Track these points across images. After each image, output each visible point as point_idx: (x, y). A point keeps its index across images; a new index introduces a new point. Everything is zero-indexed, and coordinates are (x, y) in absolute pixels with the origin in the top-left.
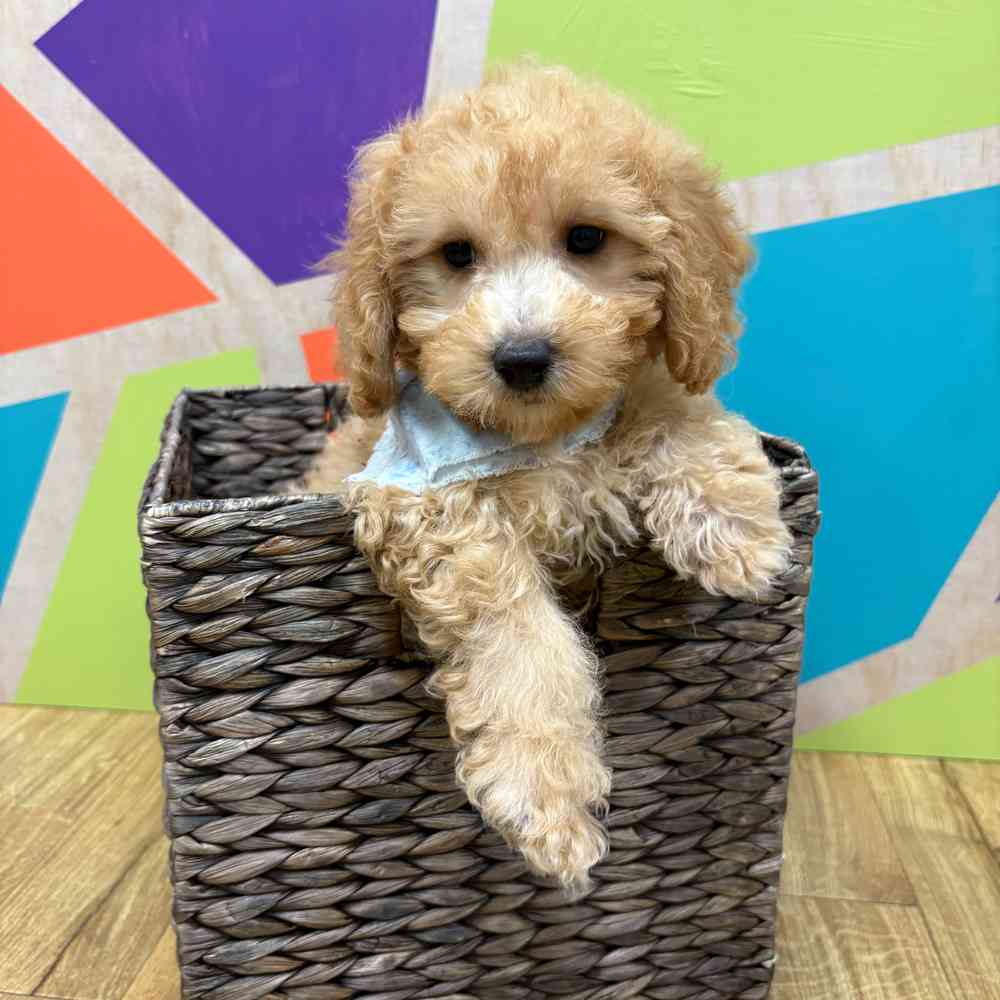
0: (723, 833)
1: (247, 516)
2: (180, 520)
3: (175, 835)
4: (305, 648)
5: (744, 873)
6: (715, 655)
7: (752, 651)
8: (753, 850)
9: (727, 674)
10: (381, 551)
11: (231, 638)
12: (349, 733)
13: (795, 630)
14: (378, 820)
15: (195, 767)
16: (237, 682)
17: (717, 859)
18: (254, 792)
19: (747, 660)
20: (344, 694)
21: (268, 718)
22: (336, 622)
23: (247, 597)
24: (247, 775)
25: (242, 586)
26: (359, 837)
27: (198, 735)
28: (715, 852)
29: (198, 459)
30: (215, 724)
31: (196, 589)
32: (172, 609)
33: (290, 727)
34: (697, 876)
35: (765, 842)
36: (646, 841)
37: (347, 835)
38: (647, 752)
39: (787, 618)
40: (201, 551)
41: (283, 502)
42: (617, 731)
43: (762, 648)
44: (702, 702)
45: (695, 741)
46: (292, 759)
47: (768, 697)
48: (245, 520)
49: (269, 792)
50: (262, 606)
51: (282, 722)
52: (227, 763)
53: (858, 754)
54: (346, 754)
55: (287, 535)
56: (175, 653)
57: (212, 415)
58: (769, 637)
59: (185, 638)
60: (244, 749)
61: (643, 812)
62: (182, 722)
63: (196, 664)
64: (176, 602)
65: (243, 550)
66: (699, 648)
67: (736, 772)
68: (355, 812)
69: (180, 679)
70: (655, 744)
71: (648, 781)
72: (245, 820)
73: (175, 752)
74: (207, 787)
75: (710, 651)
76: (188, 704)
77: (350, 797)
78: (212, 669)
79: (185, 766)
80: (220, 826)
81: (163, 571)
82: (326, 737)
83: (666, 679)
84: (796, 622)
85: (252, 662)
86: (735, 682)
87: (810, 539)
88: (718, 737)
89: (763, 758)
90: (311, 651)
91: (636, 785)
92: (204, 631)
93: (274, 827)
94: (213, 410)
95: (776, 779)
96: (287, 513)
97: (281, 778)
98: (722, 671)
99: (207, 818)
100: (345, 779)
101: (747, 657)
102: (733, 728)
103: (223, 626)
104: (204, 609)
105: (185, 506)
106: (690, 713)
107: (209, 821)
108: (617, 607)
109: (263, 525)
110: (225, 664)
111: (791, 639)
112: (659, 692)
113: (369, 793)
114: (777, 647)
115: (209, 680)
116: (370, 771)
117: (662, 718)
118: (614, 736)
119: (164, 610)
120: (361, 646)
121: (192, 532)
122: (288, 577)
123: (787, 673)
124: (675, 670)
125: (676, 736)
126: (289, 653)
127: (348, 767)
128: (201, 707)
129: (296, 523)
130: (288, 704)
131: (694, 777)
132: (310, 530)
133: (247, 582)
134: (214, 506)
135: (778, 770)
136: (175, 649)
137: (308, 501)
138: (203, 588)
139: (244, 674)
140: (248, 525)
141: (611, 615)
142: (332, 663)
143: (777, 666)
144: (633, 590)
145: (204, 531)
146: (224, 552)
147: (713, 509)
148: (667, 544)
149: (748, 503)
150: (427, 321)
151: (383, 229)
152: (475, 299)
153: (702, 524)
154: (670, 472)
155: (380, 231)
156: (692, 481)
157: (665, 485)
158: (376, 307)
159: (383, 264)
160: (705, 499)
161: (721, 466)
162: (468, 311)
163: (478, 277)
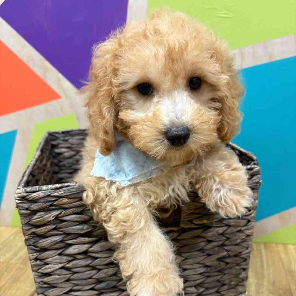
0: (226, 287)
1: (50, 192)
2: (27, 194)
3: (38, 294)
4: (75, 235)
6: (223, 231)
7: (236, 230)
8: (236, 292)
9: (226, 237)
11: (50, 232)
12: (94, 261)
13: (251, 222)
14: (106, 288)
15: (42, 273)
16: (52, 247)
17: (223, 295)
18: (63, 281)
19: (234, 233)
20: (91, 249)
21: (65, 258)
22: (85, 226)
23: (53, 220)
24: (59, 275)
25: (51, 216)
26: (100, 293)
27: (42, 263)
28: (223, 293)
30: (47, 260)
31: (35, 217)
33: (73, 260)
35: (240, 289)
36: (198, 290)
37: (95, 292)
38: (199, 263)
39: (248, 218)
40: (36, 204)
41: (63, 186)
42: (187, 257)
43: (239, 228)
45: (215, 259)
46: (74, 270)
47: (241, 244)
48: (50, 193)
49: (68, 280)
50: (59, 222)
51: (70, 259)
52: (53, 272)
55: (65, 198)
56: (32, 237)
58: (242, 224)
59: (34, 233)
60: (58, 267)
61: (198, 282)
62: (36, 259)
63: (39, 241)
64: (29, 221)
65: (50, 203)
66: (217, 229)
67: (230, 268)
68: (98, 286)
69: (34, 246)
71: (199, 272)
72: (60, 289)
73: (35, 269)
74: (46, 279)
75: (221, 230)
76: (37, 254)
77: (96, 281)
78: (44, 243)
79: (39, 273)
80: (53, 291)
81: (23, 211)
82: (85, 263)
83: (205, 240)
84: (252, 219)
85: (57, 240)
86: (229, 240)
87: (257, 191)
88: (224, 257)
89: (240, 263)
90: (78, 236)
91: (195, 273)
92: (41, 230)
93: (71, 291)
95: (244, 269)
96: (64, 191)
97: (71, 276)
98: (225, 236)
99: (48, 289)
100: (93, 276)
101: (233, 231)
102: (229, 254)
103: (46, 229)
104: (38, 224)
105: (29, 189)
106: (213, 251)
108: (187, 217)
109: (56, 195)
110: (48, 241)
111: (250, 225)
112: (203, 244)
113: (102, 280)
114: (245, 227)
115: (43, 246)
116: (102, 273)
117: (204, 252)
118: (186, 259)
119: (25, 224)
120: (95, 233)
121: (31, 198)
122: (67, 212)
123: (248, 236)
124: (207, 237)
125: (209, 258)
126: (70, 237)
127: (94, 272)
128: (42, 255)
129: (68, 194)
130: (71, 253)
131: (215, 270)
132: (73, 196)
133: (52, 214)
134: (39, 189)
135: (244, 267)
136: (30, 237)
137: (72, 186)
138: (37, 217)
139: (55, 244)
140: (51, 195)
141: (185, 220)
142: (85, 240)
143: (245, 234)
144: (192, 211)
145: (35, 198)
146: (43, 205)
147: (223, 186)
148: (207, 201)
149: (237, 183)
150: (132, 116)
151: (113, 78)
152: (157, 109)
153: (219, 192)
154: (206, 175)
155: (112, 79)
156: (215, 177)
157: (205, 179)
158: (110, 112)
159: (113, 92)
160: (220, 183)
161: (225, 170)
162: (154, 114)
163: (156, 99)
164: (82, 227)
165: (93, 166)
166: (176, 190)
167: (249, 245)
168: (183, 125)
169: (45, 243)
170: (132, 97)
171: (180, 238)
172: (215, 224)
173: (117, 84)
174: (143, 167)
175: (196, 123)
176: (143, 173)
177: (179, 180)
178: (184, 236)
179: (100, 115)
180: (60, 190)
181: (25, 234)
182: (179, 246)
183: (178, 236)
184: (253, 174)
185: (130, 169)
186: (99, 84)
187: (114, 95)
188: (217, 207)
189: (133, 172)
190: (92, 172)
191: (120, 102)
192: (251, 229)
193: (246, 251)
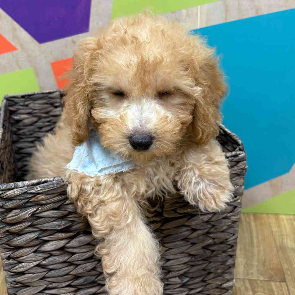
0: (212, 276)
1: (27, 189)
2: (1, 192)
4: (52, 231)
5: (219, 287)
6: (208, 219)
7: (222, 216)
8: (223, 280)
9: (212, 225)
10: (77, 199)
11: (25, 230)
12: (71, 256)
13: (238, 208)
14: (83, 284)
15: (15, 272)
16: (28, 244)
17: (209, 284)
18: (37, 279)
19: (220, 219)
20: (68, 245)
21: (40, 255)
22: (63, 222)
23: (29, 217)
24: (34, 274)
25: (26, 213)
26: (77, 289)
27: (15, 262)
28: (209, 282)
29: (12, 121)
30: (21, 258)
31: (10, 215)
32: (2, 222)
33: (49, 257)
34: (203, 289)
35: (227, 276)
36: (182, 281)
37: (72, 289)
38: (183, 253)
39: (235, 204)
40: (11, 202)
42: (170, 247)
43: (225, 215)
44: (203, 235)
45: (201, 248)
46: (51, 267)
47: (228, 231)
49: (43, 278)
50: (35, 218)
51: (46, 255)
52: (27, 270)
53: (267, 214)
54: (71, 264)
55: (42, 194)
56: (4, 236)
58: (228, 211)
59: (8, 231)
60: (32, 266)
61: (182, 272)
62: (9, 258)
63: (13, 239)
64: (3, 220)
65: (27, 200)
66: (201, 217)
67: (216, 256)
68: (75, 282)
69: (7, 244)
70: (186, 250)
71: (183, 262)
72: (34, 288)
73: (7, 268)
74: (20, 279)
75: (206, 218)
76: (11, 252)
77: (74, 277)
78: (19, 241)
79: (11, 272)
80: (26, 291)
82: (62, 259)
83: (189, 228)
84: (238, 205)
85: (34, 237)
86: (215, 227)
87: (243, 176)
88: (210, 245)
89: (226, 250)
90: (55, 232)
91: (179, 264)
92: (14, 229)
93: (46, 289)
94: (17, 103)
95: (231, 256)
96: (41, 187)
97: (47, 274)
98: (210, 224)
100: (70, 272)
102: (214, 242)
103: (21, 227)
104: (12, 222)
105: (4, 187)
106: (198, 239)
107: (22, 289)
108: (170, 206)
109: (33, 192)
110: (23, 239)
111: (236, 211)
112: (187, 233)
113: (80, 275)
114: (231, 214)
115: (18, 244)
116: (80, 268)
117: (188, 242)
118: (170, 249)
120: (74, 228)
121: (7, 196)
122: (44, 207)
123: (234, 222)
124: (192, 225)
125: (194, 246)
126: (46, 233)
127: (71, 267)
128: (15, 253)
129: (46, 190)
130: (48, 250)
131: (200, 259)
132: (52, 192)
133: (28, 212)
134: (14, 186)
135: (231, 253)
136: (4, 235)
137: (50, 181)
138: (12, 215)
139: (30, 242)
140: (27, 192)
141: (168, 209)
142: (62, 235)
143: (231, 220)
144: (176, 200)
145: (11, 196)
146: (19, 202)
148: (185, 193)
149: (216, 178)
152: (124, 114)
153: (199, 186)
157: (185, 171)
158: (83, 107)
160: (200, 176)
161: (206, 165)
164: (60, 222)
166: (161, 181)
167: (236, 231)
168: (145, 134)
171: (163, 228)
178: (168, 226)
180: (38, 186)
182: (162, 237)
183: (162, 226)
184: (238, 161)
192: (237, 215)
193: (233, 237)
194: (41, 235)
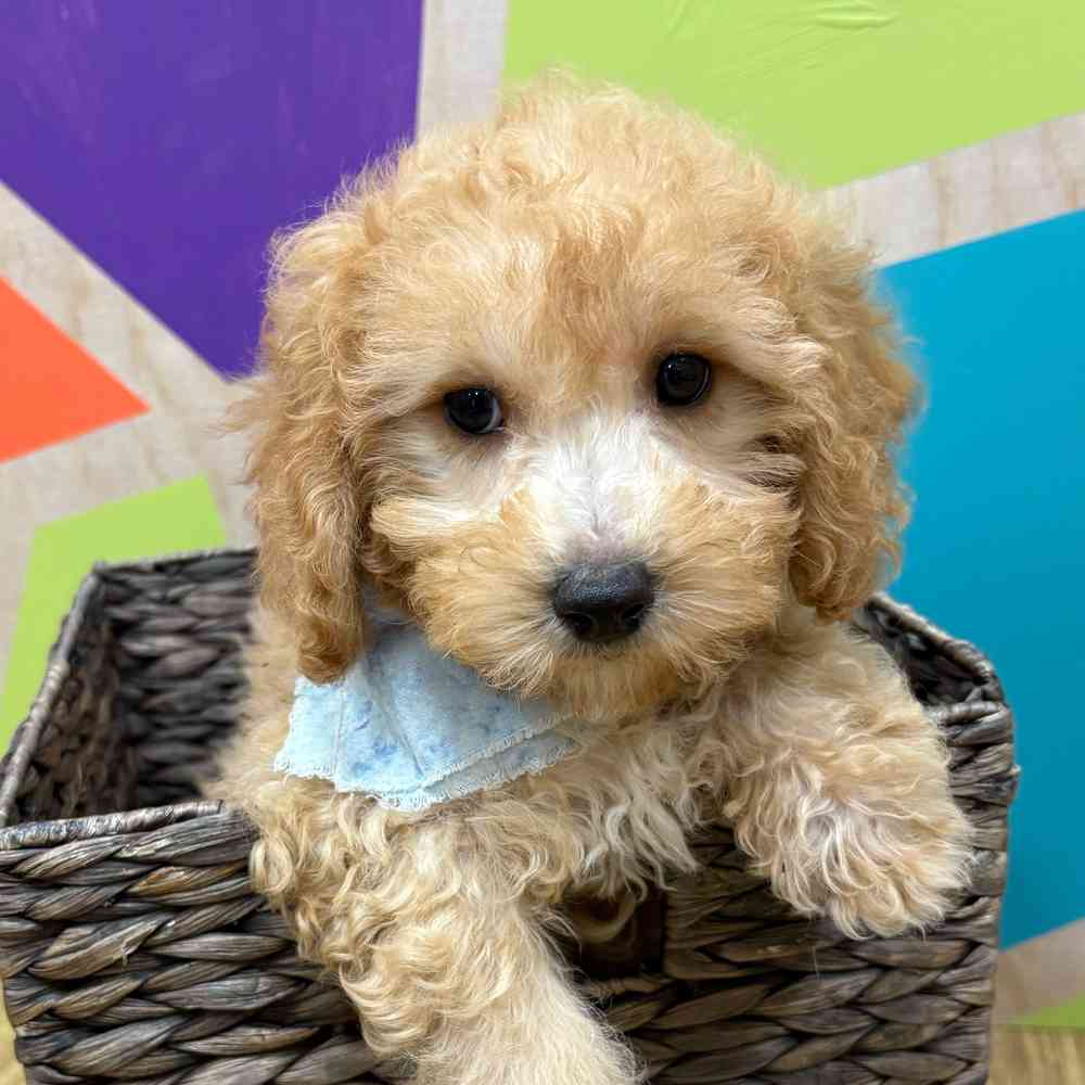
1: (117, 843)
2: (20, 854)
4: (221, 1019)
6: (854, 993)
7: (915, 983)
9: (875, 1017)
10: (294, 903)
11: (118, 1009)
13: (982, 946)
16: (130, 1068)
19: (906, 997)
20: (289, 1077)
22: (262, 980)
23: (129, 956)
25: (119, 941)
31: (56, 947)
32: (26, 975)
39: (968, 930)
40: (57, 896)
41: (168, 818)
43: (931, 976)
44: (838, 1059)
47: (946, 1047)
48: (113, 849)
50: (152, 963)
55: (176, 865)
56: (41, 1032)
57: (139, 598)
58: (938, 960)
59: (51, 1011)
63: (70, 1046)
64: (31, 966)
65: (117, 889)
66: (827, 984)
69: (50, 1065)
75: (846, 987)
78: (94, 1053)
81: (7, 925)
83: (780, 1030)
84: (983, 935)
85: (152, 1039)
86: (887, 1028)
87: (1002, 811)
90: (235, 1021)
92: (78, 1002)
94: (139, 592)
96: (173, 836)
98: (867, 1013)
101: (904, 991)
103: (100, 996)
104: (68, 975)
105: (29, 832)
106: (818, 1076)
108: (692, 933)
109: (140, 855)
110: (112, 1045)
111: (976, 961)
112: (769, 1049)
114: (955, 973)
115: (91, 1067)
119: (17, 976)
120: (305, 1009)
121: (39, 871)
122: (186, 922)
123: (971, 1009)
124: (788, 1017)
126: (197, 1026)
129: (187, 849)
132: (210, 858)
133: (126, 934)
134: (68, 831)
136: (37, 1028)
137: (204, 814)
138: (65, 947)
139: (139, 1058)
140: (119, 855)
141: (685, 945)
142: (263, 1036)
143: (956, 1000)
144: (716, 908)
145: (55, 870)
146: (88, 896)
147: (842, 807)
148: (775, 870)
149: (898, 790)
150: (422, 521)
151: (343, 371)
152: (516, 495)
153: (828, 832)
154: (768, 758)
155: (339, 374)
156: (805, 765)
157: (762, 778)
158: (333, 508)
159: (344, 428)
160: (830, 791)
161: (851, 737)
162: (503, 515)
163: (514, 452)
164: (250, 982)
165: (286, 729)
166: (638, 823)
167: (977, 1049)
168: (618, 560)
169: (96, 1053)
170: (423, 443)
171: (666, 1023)
172: (821, 961)
173: (361, 396)
174: (487, 729)
175: (677, 547)
176: (488, 754)
177: (647, 782)
179: (297, 521)
180: (158, 832)
181: (14, 1019)
182: (665, 1061)
183: (660, 1014)
184: (979, 742)
185: (434, 739)
186: (293, 396)
187: (350, 440)
188: (821, 893)
189: (447, 754)
190: (280, 756)
191: (376, 465)
192: (981, 979)
193: (967, 1073)
194: (181, 1034)
